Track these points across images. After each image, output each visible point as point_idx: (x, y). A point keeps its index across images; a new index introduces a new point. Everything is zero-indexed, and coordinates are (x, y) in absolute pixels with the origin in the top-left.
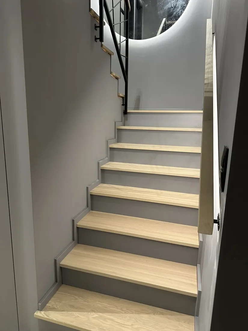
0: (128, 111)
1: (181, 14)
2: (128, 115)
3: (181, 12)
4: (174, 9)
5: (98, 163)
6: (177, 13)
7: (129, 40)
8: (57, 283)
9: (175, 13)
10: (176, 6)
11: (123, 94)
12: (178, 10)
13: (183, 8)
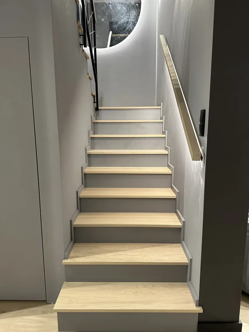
0: (99, 108)
1: (133, 29)
2: (99, 112)
3: (133, 28)
4: (126, 25)
5: (86, 149)
6: (130, 29)
7: (97, 49)
8: (73, 241)
9: (127, 28)
10: (128, 22)
11: (94, 93)
12: (130, 26)
13: (134, 24)
